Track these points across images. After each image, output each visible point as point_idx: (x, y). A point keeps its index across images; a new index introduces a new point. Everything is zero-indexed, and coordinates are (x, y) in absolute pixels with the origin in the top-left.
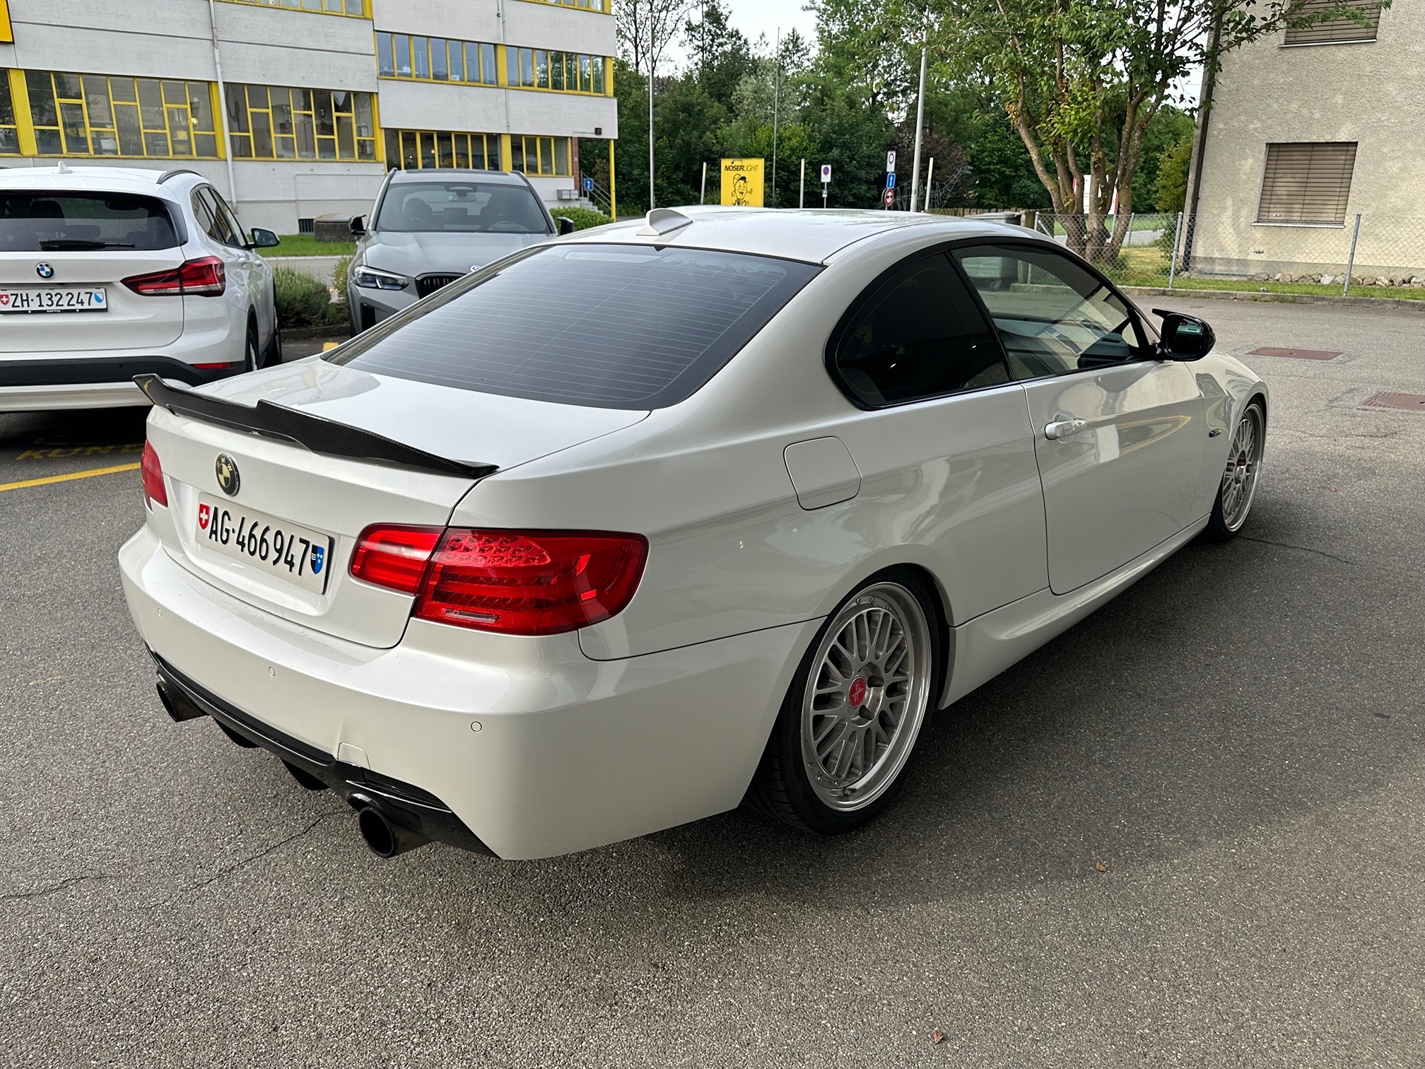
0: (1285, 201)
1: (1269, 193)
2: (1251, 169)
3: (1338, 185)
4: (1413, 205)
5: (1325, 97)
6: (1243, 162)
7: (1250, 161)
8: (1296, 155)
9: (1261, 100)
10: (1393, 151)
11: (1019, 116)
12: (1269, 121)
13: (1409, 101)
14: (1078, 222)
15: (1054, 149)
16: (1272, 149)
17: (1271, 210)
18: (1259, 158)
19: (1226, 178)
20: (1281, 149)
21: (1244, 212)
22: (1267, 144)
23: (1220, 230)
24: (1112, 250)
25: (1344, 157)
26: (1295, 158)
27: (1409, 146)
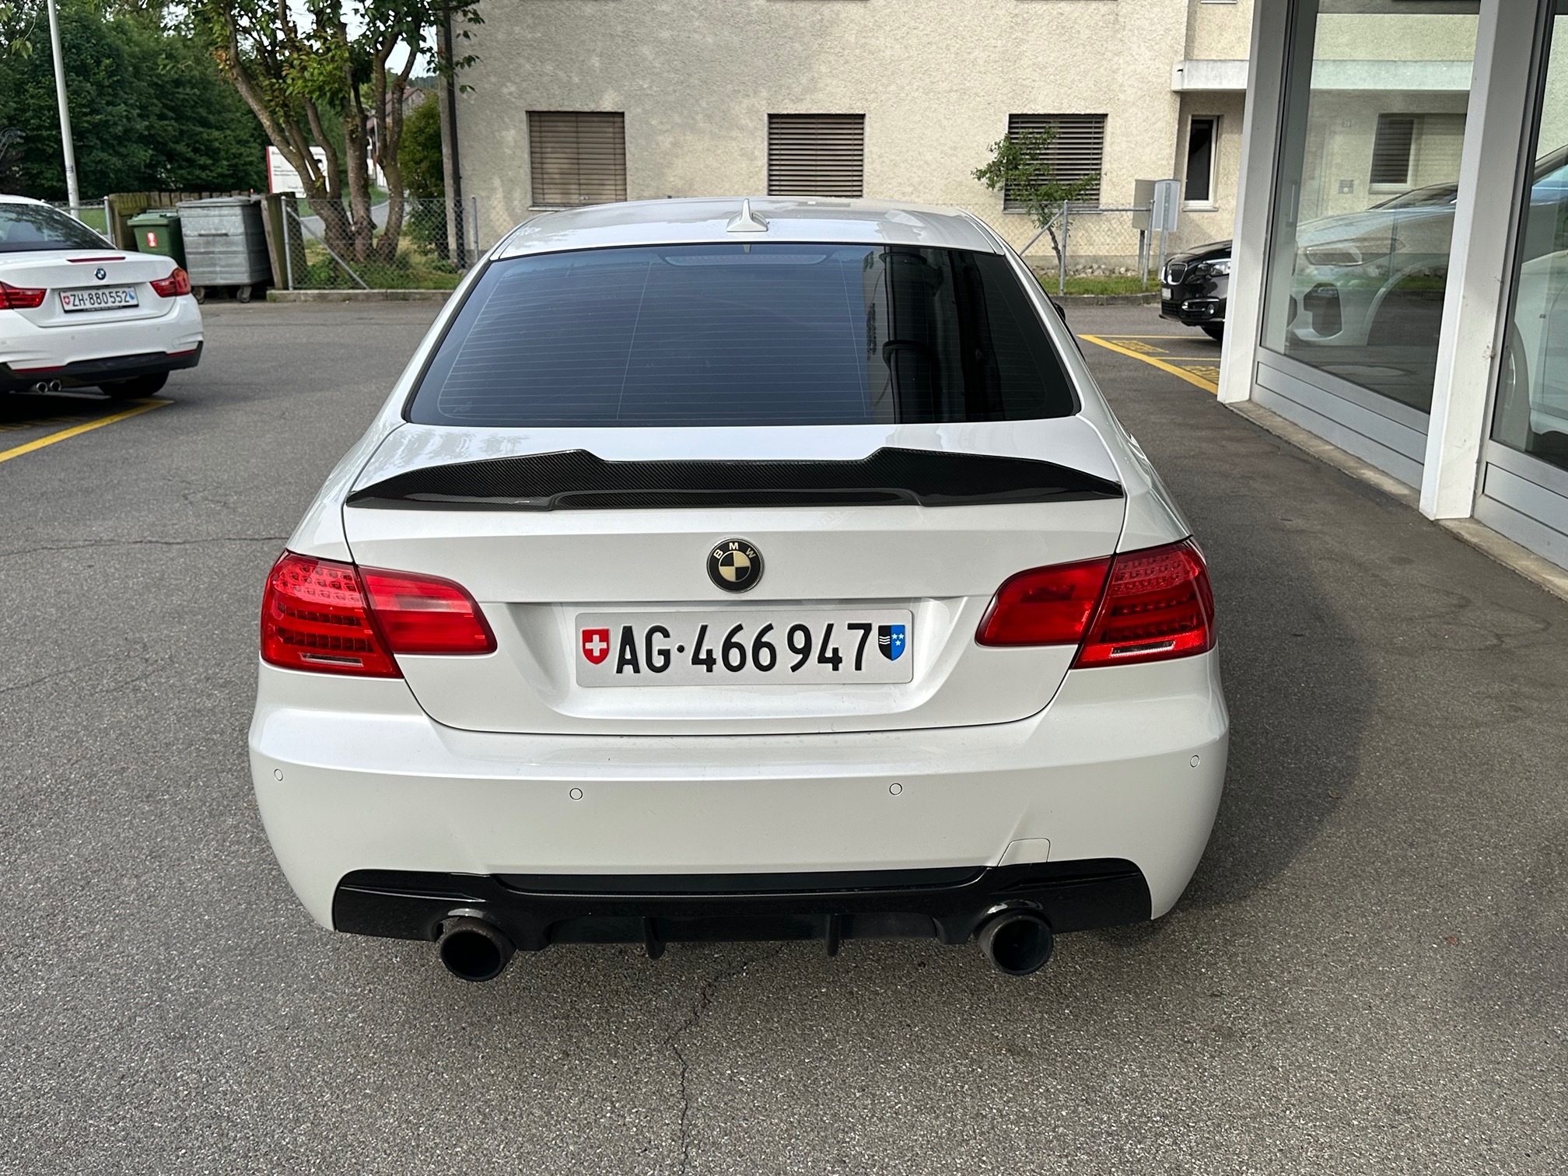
0: (558, 181)
1: (539, 170)
2: (515, 142)
3: (612, 162)
4: (691, 185)
5: (581, 58)
6: (504, 133)
7: (513, 132)
8: (562, 126)
9: (511, 59)
10: (661, 123)
11: (234, 67)
12: (524, 85)
13: (666, 66)
14: (336, 209)
15: (285, 113)
16: (532, 118)
17: (546, 191)
18: (520, 129)
19: (488, 152)
20: (543, 118)
21: (517, 194)
22: (527, 112)
23: (492, 216)
24: (390, 244)
25: (611, 130)
26: (561, 129)
27: (677, 119)
